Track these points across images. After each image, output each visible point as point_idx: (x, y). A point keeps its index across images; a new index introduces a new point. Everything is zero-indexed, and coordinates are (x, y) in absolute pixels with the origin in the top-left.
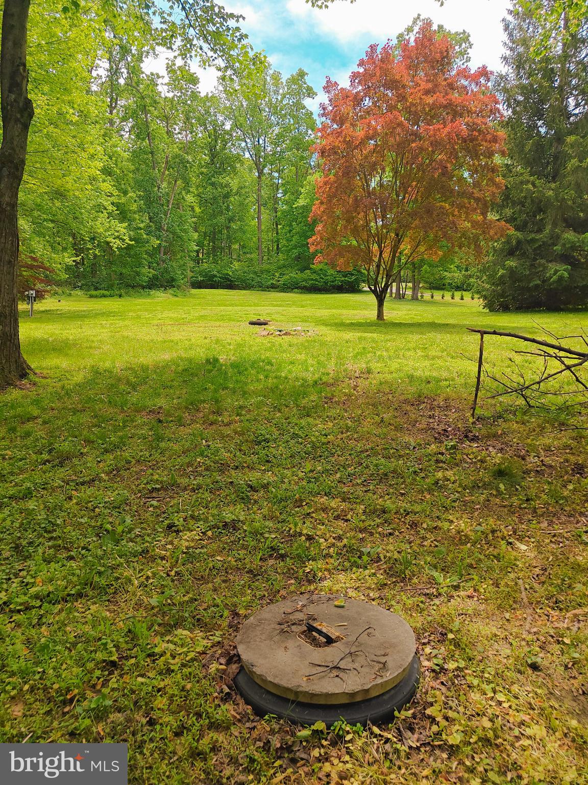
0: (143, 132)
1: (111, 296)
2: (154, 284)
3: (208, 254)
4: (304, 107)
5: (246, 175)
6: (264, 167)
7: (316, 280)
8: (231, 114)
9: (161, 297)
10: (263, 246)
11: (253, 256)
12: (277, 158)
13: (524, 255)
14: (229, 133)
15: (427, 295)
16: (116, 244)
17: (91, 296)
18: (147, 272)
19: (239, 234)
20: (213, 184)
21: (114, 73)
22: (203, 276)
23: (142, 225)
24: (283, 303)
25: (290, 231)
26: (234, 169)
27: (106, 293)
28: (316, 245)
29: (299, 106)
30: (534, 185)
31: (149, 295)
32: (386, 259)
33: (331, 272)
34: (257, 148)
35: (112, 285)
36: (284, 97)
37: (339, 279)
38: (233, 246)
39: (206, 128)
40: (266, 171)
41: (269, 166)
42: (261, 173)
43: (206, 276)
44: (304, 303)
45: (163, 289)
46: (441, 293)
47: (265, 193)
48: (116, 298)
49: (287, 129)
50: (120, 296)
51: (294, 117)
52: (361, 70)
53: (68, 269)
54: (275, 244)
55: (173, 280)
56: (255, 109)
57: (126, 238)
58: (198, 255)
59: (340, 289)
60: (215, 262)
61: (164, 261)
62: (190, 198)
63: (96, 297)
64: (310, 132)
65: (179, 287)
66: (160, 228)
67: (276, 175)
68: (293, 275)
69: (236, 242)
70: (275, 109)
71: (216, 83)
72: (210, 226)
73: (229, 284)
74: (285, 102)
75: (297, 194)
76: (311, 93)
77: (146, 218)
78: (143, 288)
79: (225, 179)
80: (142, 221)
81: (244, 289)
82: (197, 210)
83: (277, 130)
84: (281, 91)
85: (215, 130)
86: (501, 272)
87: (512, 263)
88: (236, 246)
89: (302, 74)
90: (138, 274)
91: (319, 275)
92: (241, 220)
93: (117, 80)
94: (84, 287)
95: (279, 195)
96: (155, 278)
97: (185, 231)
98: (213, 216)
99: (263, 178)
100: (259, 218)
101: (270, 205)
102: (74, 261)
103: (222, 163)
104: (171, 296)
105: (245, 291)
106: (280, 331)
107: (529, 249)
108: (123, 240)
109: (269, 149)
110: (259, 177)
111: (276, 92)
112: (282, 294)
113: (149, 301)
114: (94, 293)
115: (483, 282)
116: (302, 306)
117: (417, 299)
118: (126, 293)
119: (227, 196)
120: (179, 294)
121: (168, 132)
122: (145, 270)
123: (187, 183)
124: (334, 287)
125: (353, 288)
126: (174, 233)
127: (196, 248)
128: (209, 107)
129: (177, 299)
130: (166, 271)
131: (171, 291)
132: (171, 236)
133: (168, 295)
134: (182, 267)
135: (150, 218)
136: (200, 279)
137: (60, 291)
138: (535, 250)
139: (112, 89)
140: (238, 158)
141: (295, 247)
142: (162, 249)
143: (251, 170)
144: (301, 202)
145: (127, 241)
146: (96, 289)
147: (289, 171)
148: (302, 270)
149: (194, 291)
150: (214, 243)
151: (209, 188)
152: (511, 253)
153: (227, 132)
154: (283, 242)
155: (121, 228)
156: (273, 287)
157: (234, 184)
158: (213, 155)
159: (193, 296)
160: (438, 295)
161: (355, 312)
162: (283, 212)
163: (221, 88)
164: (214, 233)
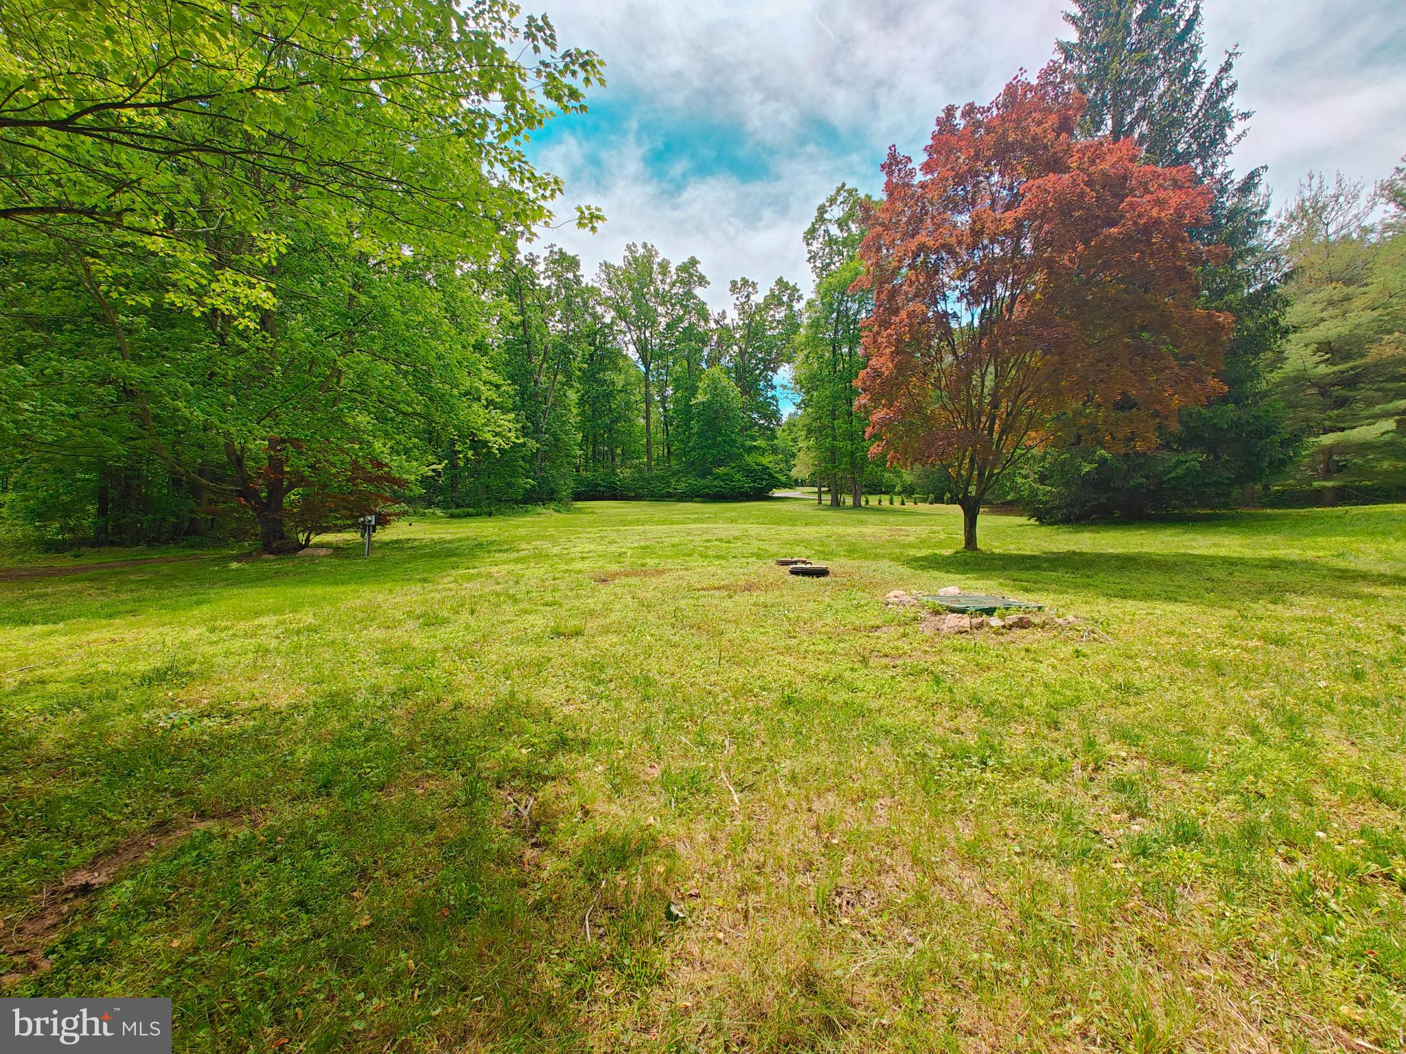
1: (478, 515)
4: (695, 297)
7: (721, 487)
10: (652, 449)
11: (642, 460)
12: (666, 350)
14: (610, 326)
17: (452, 516)
18: (524, 484)
19: (625, 437)
22: (585, 486)
26: (616, 363)
27: (470, 510)
29: (689, 295)
31: (527, 511)
34: (643, 341)
35: (479, 501)
36: (673, 285)
37: (748, 485)
38: (617, 451)
40: (654, 366)
41: (657, 361)
42: (650, 367)
43: (588, 486)
45: (542, 503)
46: (877, 497)
47: (653, 390)
48: (485, 518)
49: (676, 320)
50: (490, 515)
51: (684, 307)
53: (424, 480)
54: (666, 448)
55: (554, 492)
57: (512, 435)
59: (748, 496)
60: (597, 469)
61: (542, 470)
62: (571, 395)
63: (459, 516)
65: (560, 500)
66: (538, 430)
67: (664, 371)
68: (693, 481)
70: (663, 298)
71: (598, 270)
74: (673, 292)
75: (693, 390)
76: (703, 282)
78: (517, 502)
79: (609, 375)
84: (669, 280)
86: (1088, 467)
89: (693, 262)
90: (510, 485)
92: (627, 420)
94: (445, 505)
95: (669, 393)
96: (533, 489)
97: (567, 433)
98: (594, 417)
100: (647, 418)
102: (433, 470)
104: (553, 512)
111: (663, 281)
113: (526, 519)
117: (861, 506)
118: (498, 510)
119: (609, 395)
120: (562, 508)
122: (521, 481)
125: (761, 495)
128: (588, 298)
129: (558, 515)
130: (545, 480)
131: (552, 505)
133: (551, 511)
136: (583, 489)
137: (411, 510)
140: (622, 353)
141: (693, 449)
144: (701, 398)
145: (513, 439)
146: (458, 506)
148: (703, 476)
149: (579, 504)
153: (605, 325)
156: (669, 497)
157: (620, 380)
159: (579, 510)
163: (603, 276)
164: (595, 436)
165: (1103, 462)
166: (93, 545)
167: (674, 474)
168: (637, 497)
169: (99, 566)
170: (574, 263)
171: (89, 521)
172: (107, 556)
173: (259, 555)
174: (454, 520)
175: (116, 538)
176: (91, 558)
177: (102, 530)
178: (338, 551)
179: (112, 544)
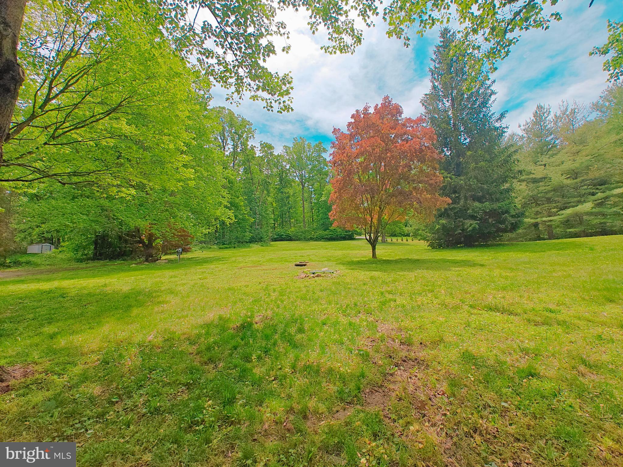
0: (248, 171)
1: (229, 248)
2: (252, 241)
3: (280, 224)
4: (322, 157)
5: (297, 187)
6: (305, 183)
7: (332, 235)
8: (289, 162)
9: (255, 247)
10: (306, 219)
11: (301, 224)
12: (310, 179)
13: (448, 216)
14: (289, 170)
15: (389, 239)
16: (228, 222)
17: (220, 248)
18: (248, 235)
19: (294, 215)
20: (282, 192)
21: (235, 147)
22: (277, 235)
23: (246, 212)
24: (316, 247)
25: (318, 212)
26: (291, 185)
27: (228, 246)
28: (334, 216)
29: (319, 156)
30: (451, 178)
31: (249, 246)
32: (375, 224)
33: (339, 230)
34: (301, 175)
35: (231, 242)
36: (313, 153)
37: (344, 234)
38: (291, 221)
39: (278, 168)
40: (306, 185)
41: (307, 183)
42: (303, 186)
44: (327, 247)
45: (257, 243)
47: (306, 195)
48: (232, 249)
49: (314, 166)
50: (234, 247)
51: (318, 161)
52: (353, 120)
54: (312, 219)
55: (262, 238)
56: (300, 158)
58: (275, 225)
59: (344, 238)
60: (283, 228)
61: (257, 229)
62: (270, 199)
63: (222, 248)
64: (325, 167)
65: (264, 241)
66: (255, 214)
67: (311, 187)
68: (321, 232)
69: (293, 219)
70: (309, 158)
72: (280, 211)
73: (289, 239)
74: (313, 155)
75: (321, 195)
76: (325, 151)
77: (248, 209)
78: (247, 242)
79: (286, 190)
80: (245, 210)
81: (297, 240)
82: (274, 205)
83: (310, 167)
84: (312, 151)
85: (282, 169)
86: (437, 227)
87: (443, 221)
88: (292, 220)
90: (244, 236)
91: (333, 232)
92: (294, 207)
93: (237, 149)
94: (218, 244)
95: (312, 196)
96: (253, 237)
97: (268, 214)
98: (282, 207)
99: (305, 189)
100: (303, 207)
101: (309, 201)
103: (286, 183)
104: (260, 246)
105: (297, 242)
106: (314, 273)
107: (452, 213)
108: (232, 219)
109: (307, 176)
110: (303, 188)
111: (309, 151)
112: (316, 242)
113: (249, 249)
114: (222, 246)
115: (426, 232)
116: (326, 249)
117: (385, 242)
118: (238, 246)
119: (288, 197)
120: (264, 244)
121: (260, 170)
122: (247, 234)
123: (268, 192)
124: (341, 237)
125: (350, 238)
126: (262, 216)
127: (274, 222)
128: (279, 159)
129: (263, 247)
130: (258, 234)
131: (260, 244)
132: (261, 217)
134: (267, 232)
135: (251, 209)
136: (276, 237)
138: (454, 213)
139: (234, 153)
140: (293, 181)
141: (321, 219)
142: (257, 223)
143: (298, 185)
144: (323, 198)
146: (224, 244)
147: (316, 185)
148: (325, 230)
149: (272, 243)
150: (282, 219)
151: (280, 194)
152: (441, 216)
153: (287, 169)
154: (315, 217)
155: (231, 213)
156: (312, 239)
157: (291, 192)
158: (281, 180)
159: (271, 246)
160: (394, 239)
161: (356, 252)
162: (315, 203)
163: (284, 151)
164: (282, 215)
165: (443, 225)
166: (92, 260)
167: (314, 229)
168: (298, 239)
169: (92, 267)
170: (270, 147)
171: (90, 251)
172: (97, 263)
173: (144, 262)
174: (221, 250)
175: (100, 257)
176: (91, 264)
177: (95, 254)
178: (170, 261)
179: (98, 259)
